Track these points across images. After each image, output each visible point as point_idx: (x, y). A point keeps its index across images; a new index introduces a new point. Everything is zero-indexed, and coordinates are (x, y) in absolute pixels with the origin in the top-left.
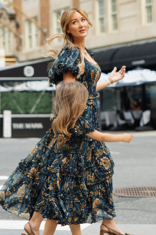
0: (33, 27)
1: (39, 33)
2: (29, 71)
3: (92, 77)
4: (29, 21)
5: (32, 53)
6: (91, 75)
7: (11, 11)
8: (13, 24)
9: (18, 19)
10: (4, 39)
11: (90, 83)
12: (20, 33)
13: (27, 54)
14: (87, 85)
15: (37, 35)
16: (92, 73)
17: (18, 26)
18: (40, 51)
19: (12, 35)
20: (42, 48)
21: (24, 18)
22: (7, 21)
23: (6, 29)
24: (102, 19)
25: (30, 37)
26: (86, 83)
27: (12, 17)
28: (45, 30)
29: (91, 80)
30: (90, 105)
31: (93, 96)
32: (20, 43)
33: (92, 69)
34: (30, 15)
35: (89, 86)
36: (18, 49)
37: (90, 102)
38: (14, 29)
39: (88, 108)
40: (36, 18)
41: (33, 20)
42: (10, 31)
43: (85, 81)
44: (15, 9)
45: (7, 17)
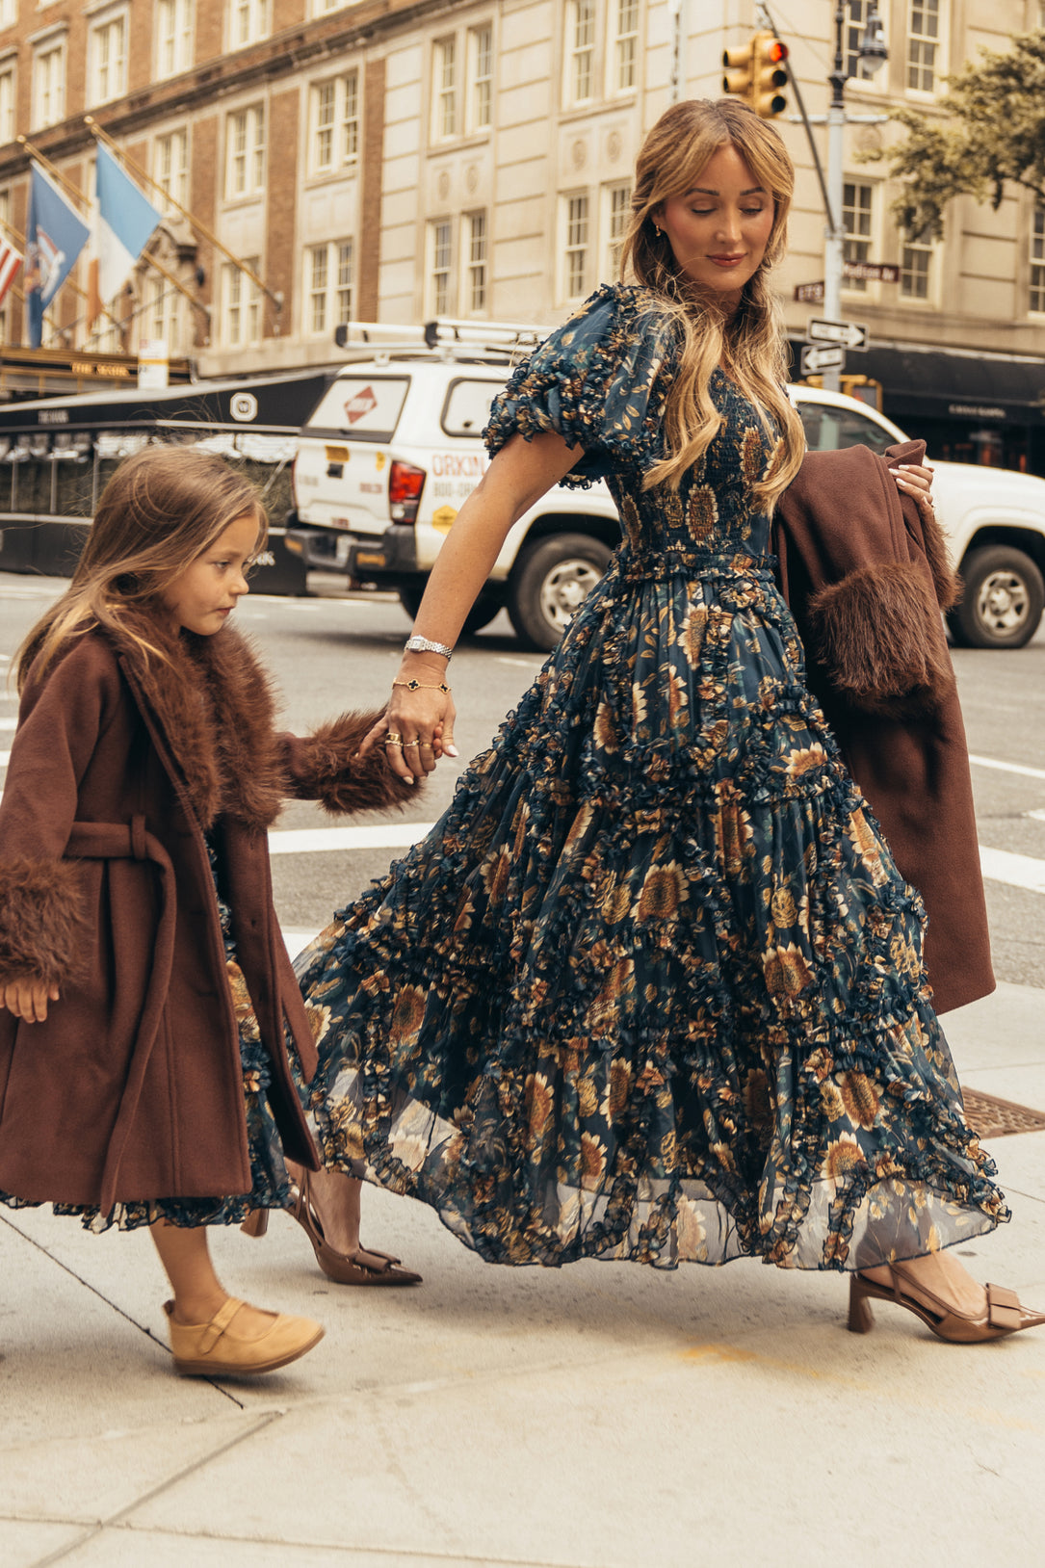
0: (245, 280)
1: (261, 301)
2: (245, 407)
3: (743, 468)
4: (235, 267)
5: (238, 355)
6: (742, 455)
7: (185, 236)
8: (187, 274)
9: (203, 261)
10: (160, 312)
11: (732, 497)
12: (208, 301)
13: (225, 358)
14: (715, 508)
15: (254, 307)
16: (743, 446)
17: (201, 279)
18: (261, 352)
19: (183, 302)
20: (270, 343)
21: (221, 258)
22: (171, 265)
23: (168, 286)
24: (441, 278)
25: (235, 311)
26: (712, 493)
27: (187, 255)
28: (279, 297)
29: (741, 484)
30: (744, 611)
31: (752, 567)
32: (204, 328)
33: (748, 424)
34: (239, 252)
35: (728, 508)
36: (198, 343)
37: (739, 594)
38: (191, 288)
39: (732, 625)
40: (253, 260)
41: (246, 266)
42: (179, 290)
43: (704, 483)
44: (196, 231)
45: (173, 253)
